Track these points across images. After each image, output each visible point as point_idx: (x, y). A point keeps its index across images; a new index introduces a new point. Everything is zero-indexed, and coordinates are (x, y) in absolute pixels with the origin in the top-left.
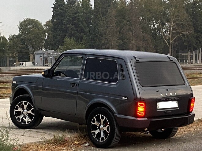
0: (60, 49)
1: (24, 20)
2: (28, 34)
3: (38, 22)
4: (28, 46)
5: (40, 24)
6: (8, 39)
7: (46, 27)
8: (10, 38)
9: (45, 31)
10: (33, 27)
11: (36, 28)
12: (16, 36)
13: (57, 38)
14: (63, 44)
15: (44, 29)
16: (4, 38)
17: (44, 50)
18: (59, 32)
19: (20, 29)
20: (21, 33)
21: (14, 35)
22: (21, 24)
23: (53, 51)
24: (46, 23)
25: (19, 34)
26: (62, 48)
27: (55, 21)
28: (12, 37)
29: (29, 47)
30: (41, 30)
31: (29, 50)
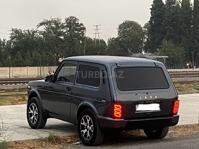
0: (158, 52)
1: (123, 22)
2: (127, 36)
3: (137, 24)
4: (127, 50)
5: (139, 26)
6: (107, 43)
7: (145, 29)
8: (109, 41)
9: (144, 33)
10: (132, 29)
11: (135, 31)
12: (115, 39)
13: (155, 40)
14: (161, 46)
15: (144, 31)
16: (102, 41)
17: (143, 53)
18: (158, 34)
19: (119, 32)
20: (120, 36)
21: (113, 38)
22: (120, 27)
23: (150, 54)
24: (145, 25)
25: (118, 37)
26: (159, 51)
27: (153, 22)
28: (111, 40)
29: (129, 50)
30: (140, 32)
31: (128, 53)
